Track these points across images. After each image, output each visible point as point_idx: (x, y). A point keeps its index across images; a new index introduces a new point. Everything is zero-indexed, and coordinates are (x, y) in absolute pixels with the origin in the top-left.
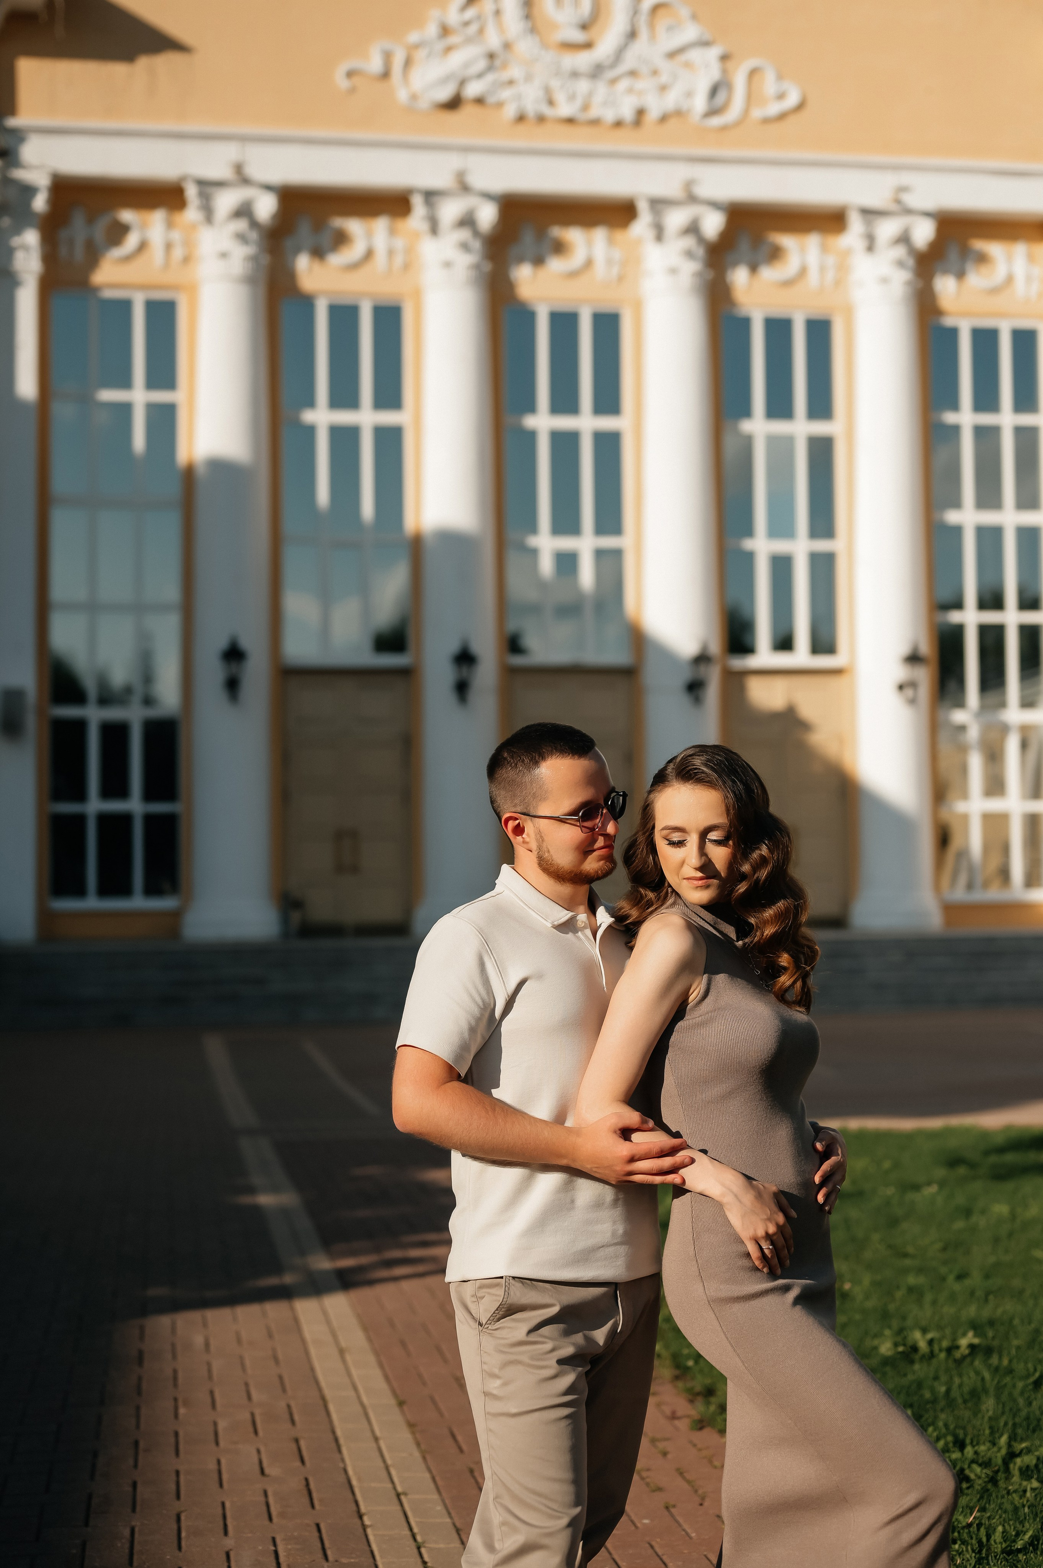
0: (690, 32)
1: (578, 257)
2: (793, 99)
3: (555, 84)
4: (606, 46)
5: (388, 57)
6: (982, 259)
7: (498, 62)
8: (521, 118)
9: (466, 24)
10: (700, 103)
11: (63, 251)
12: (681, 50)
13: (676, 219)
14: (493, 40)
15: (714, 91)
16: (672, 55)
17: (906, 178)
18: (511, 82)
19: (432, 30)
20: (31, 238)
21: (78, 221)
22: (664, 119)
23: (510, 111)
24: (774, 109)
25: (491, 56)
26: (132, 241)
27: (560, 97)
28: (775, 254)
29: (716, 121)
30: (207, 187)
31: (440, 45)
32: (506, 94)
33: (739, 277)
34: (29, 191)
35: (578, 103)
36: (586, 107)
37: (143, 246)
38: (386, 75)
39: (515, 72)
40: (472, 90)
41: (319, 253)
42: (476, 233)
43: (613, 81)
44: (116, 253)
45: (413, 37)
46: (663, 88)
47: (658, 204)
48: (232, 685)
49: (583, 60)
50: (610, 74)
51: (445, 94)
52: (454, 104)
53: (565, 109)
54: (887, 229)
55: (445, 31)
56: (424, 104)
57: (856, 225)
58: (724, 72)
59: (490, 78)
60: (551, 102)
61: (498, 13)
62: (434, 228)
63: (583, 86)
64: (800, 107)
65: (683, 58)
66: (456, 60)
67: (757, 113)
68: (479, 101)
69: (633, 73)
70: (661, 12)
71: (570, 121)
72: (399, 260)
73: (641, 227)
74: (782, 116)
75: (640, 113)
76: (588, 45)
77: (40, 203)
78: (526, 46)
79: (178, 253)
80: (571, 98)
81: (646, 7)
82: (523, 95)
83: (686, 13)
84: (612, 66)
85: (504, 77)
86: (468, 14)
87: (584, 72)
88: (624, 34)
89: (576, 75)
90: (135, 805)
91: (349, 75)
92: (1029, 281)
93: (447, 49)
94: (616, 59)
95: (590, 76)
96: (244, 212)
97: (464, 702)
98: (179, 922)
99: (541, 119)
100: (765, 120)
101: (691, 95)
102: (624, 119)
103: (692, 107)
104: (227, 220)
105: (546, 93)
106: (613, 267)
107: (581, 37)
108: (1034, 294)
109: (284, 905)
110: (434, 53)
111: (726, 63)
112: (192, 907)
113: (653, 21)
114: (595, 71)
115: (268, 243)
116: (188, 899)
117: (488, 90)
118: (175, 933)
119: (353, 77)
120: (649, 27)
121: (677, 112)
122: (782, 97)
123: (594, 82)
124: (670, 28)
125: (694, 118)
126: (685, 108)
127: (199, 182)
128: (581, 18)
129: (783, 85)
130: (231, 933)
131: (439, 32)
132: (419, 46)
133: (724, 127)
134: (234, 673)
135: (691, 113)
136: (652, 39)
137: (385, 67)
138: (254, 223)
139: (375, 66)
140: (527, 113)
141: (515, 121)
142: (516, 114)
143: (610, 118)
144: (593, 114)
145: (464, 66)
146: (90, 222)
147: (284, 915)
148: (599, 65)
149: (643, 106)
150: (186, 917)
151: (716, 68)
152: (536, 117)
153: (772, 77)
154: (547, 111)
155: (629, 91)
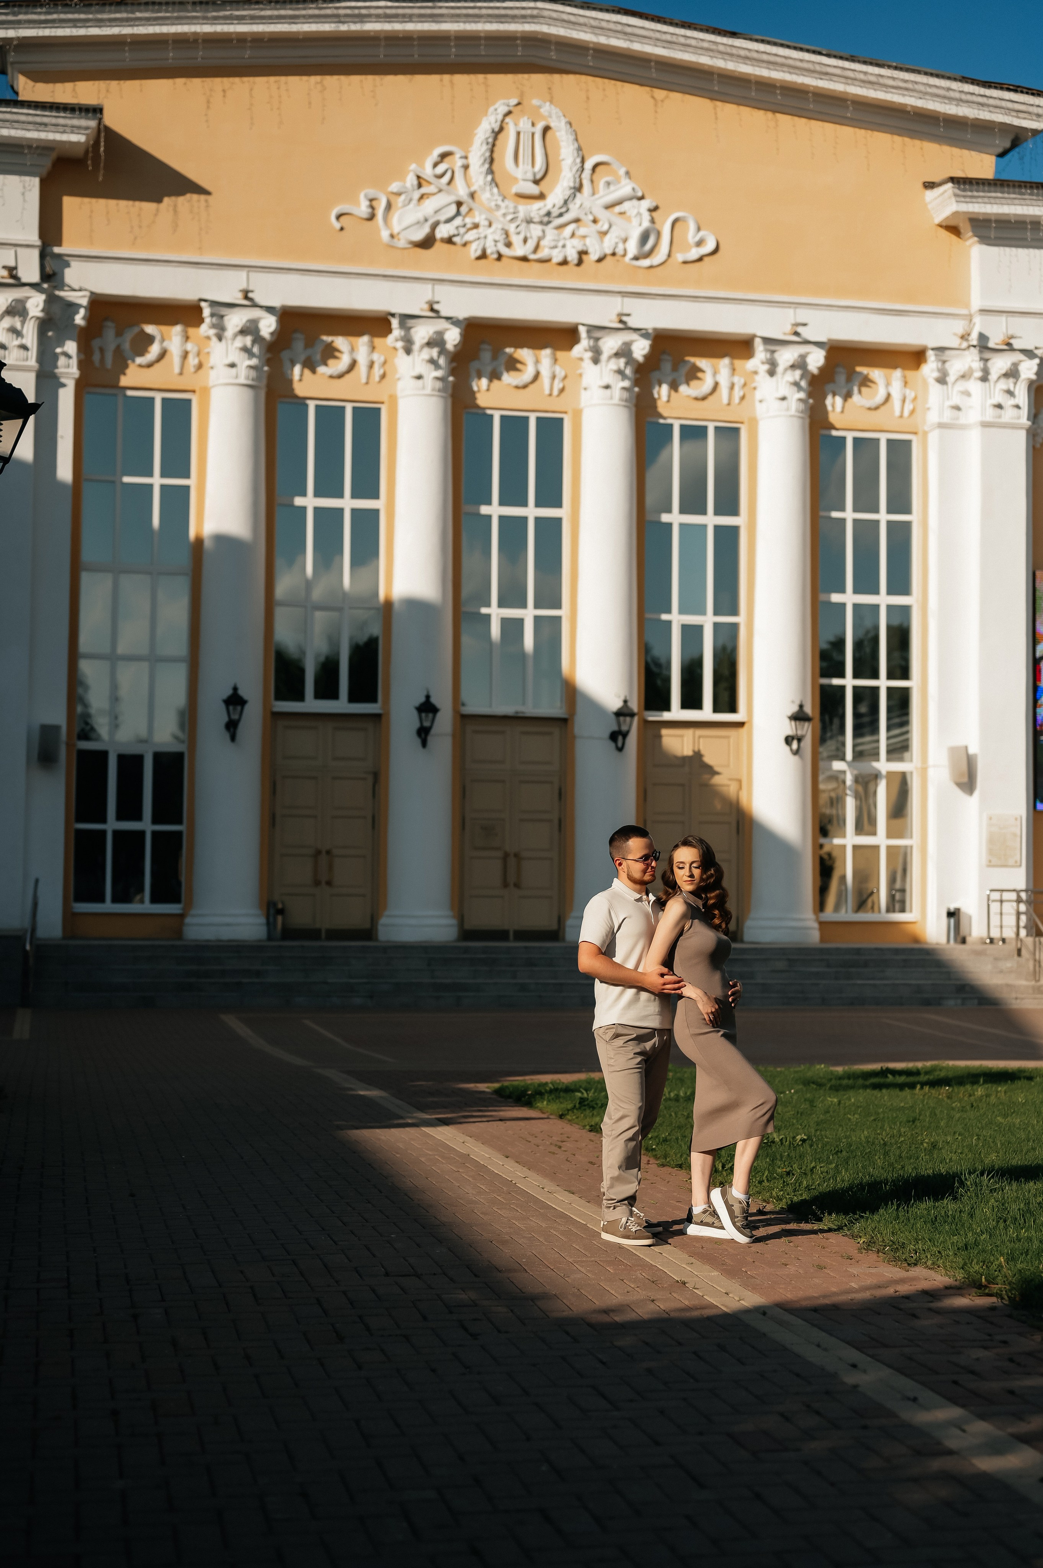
0: (625, 188)
1: (528, 374)
2: (710, 246)
3: (512, 228)
4: (555, 198)
5: (372, 202)
6: (866, 382)
7: (464, 209)
8: (483, 256)
9: (441, 176)
10: (632, 248)
11: (96, 357)
12: (619, 203)
13: (610, 344)
14: (461, 190)
15: (644, 238)
16: (609, 207)
17: (803, 315)
18: (476, 226)
19: (411, 180)
20: (71, 347)
21: (110, 333)
22: (601, 259)
23: (474, 250)
24: (694, 253)
25: (459, 204)
26: (154, 350)
27: (516, 240)
28: (694, 374)
29: (646, 263)
30: (221, 307)
31: (416, 195)
32: (471, 236)
33: (662, 392)
34: (73, 307)
35: (531, 244)
37: (163, 354)
38: (372, 217)
39: (479, 217)
40: (443, 232)
41: (310, 365)
42: (443, 351)
43: (560, 227)
44: (139, 360)
45: (394, 187)
46: (602, 235)
47: (595, 330)
48: (232, 726)
49: (536, 209)
50: (558, 222)
51: (419, 235)
52: (427, 243)
53: (519, 249)
54: (786, 356)
55: (420, 182)
56: (402, 243)
57: (760, 352)
58: (653, 221)
59: (458, 221)
60: (509, 245)
61: (466, 167)
62: (408, 347)
63: (536, 231)
64: (716, 251)
65: (617, 209)
66: (429, 206)
67: (680, 257)
68: (449, 241)
69: (577, 220)
70: (598, 169)
71: (524, 259)
72: (377, 372)
73: (581, 349)
74: (700, 259)
75: (582, 253)
76: (541, 196)
77: (79, 319)
78: (488, 196)
79: (192, 361)
80: (525, 241)
81: (589, 165)
82: (485, 237)
83: (622, 171)
84: (561, 215)
85: (469, 221)
86: (441, 169)
87: (537, 219)
88: (571, 188)
89: (529, 221)
90: (146, 825)
91: (338, 217)
92: (904, 401)
93: (422, 197)
94: (564, 210)
95: (541, 223)
96: (250, 329)
97: (424, 744)
98: (182, 924)
99: (500, 257)
100: (685, 262)
101: (625, 241)
102: (569, 259)
103: (625, 250)
104: (235, 336)
105: (504, 236)
106: (556, 381)
107: (534, 190)
108: (906, 413)
109: (272, 911)
110: (411, 200)
111: (655, 214)
112: (193, 912)
113: (595, 177)
114: (546, 219)
115: (269, 355)
116: (189, 905)
117: (456, 232)
118: (179, 933)
119: (342, 219)
120: (592, 181)
121: (614, 254)
122: (700, 243)
123: (544, 227)
124: (608, 184)
125: (627, 258)
126: (620, 250)
127: (214, 304)
128: (535, 174)
129: (702, 233)
130: (226, 934)
131: (415, 182)
132: (399, 194)
133: (651, 267)
134: (235, 717)
135: (624, 255)
136: (594, 194)
137: (370, 210)
138: (258, 339)
139: (363, 209)
140: (489, 251)
141: (478, 258)
142: (479, 253)
143: (557, 257)
144: (543, 254)
145: (436, 212)
146: (119, 334)
147: (271, 919)
148: (549, 214)
149: (585, 249)
150: (188, 920)
151: (646, 217)
152: (495, 256)
153: (692, 226)
154: (504, 251)
155: (573, 235)
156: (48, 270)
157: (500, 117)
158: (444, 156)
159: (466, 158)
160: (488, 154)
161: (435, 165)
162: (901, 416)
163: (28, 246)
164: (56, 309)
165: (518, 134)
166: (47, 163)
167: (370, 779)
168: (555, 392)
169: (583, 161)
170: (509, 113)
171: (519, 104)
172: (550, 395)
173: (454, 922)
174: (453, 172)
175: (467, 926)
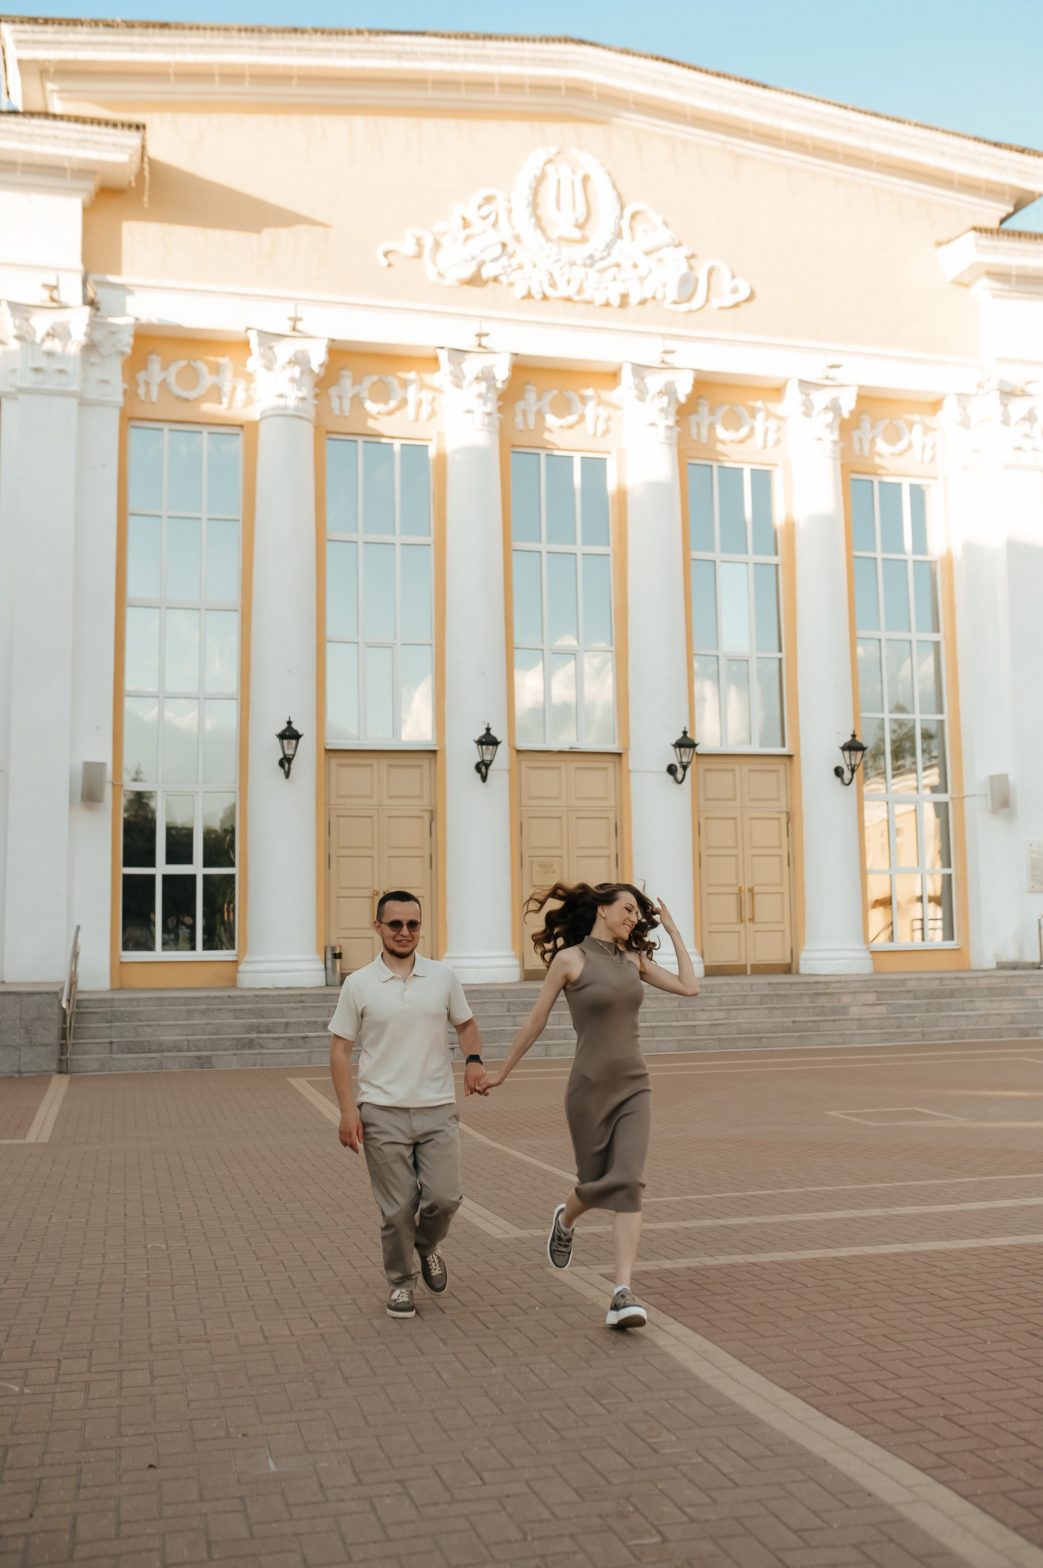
0: (663, 236)
1: (572, 414)
2: (744, 294)
3: (556, 269)
4: (597, 242)
5: (419, 242)
7: (508, 250)
8: (529, 296)
9: (485, 218)
10: (672, 294)
11: (142, 391)
12: (657, 249)
13: (655, 383)
14: (505, 232)
15: (683, 283)
16: (648, 253)
18: (521, 267)
19: (456, 221)
21: (155, 364)
22: (643, 302)
23: (520, 291)
24: (730, 299)
25: (504, 245)
27: (561, 281)
29: (685, 307)
30: (269, 338)
31: (463, 234)
32: (515, 276)
33: (701, 434)
34: (117, 332)
35: (575, 286)
36: (580, 290)
38: (419, 255)
39: (524, 259)
40: (486, 273)
41: (359, 402)
42: (492, 386)
43: (602, 271)
44: (185, 394)
45: (440, 226)
46: (642, 279)
47: (640, 370)
48: (286, 762)
49: (580, 253)
50: (600, 265)
51: (468, 271)
52: (475, 280)
53: (564, 290)
54: (820, 399)
55: (466, 224)
56: (450, 280)
57: (794, 394)
58: (691, 268)
59: (504, 261)
60: (553, 285)
61: (510, 211)
62: (458, 380)
63: (579, 273)
64: (751, 298)
65: (656, 255)
66: (475, 246)
67: (717, 302)
68: (496, 279)
69: (618, 265)
70: (637, 217)
71: (569, 299)
72: (426, 409)
73: (625, 389)
74: (737, 305)
75: (624, 297)
76: (584, 240)
78: (531, 237)
79: (241, 395)
80: (569, 282)
81: (628, 212)
82: (530, 278)
83: (658, 220)
84: (602, 259)
85: (514, 262)
86: (485, 210)
87: (579, 261)
88: (612, 233)
89: (572, 264)
90: (197, 868)
91: (386, 254)
92: (924, 448)
93: (468, 237)
94: (605, 253)
95: (585, 265)
96: (299, 360)
97: (484, 778)
98: (236, 971)
99: (545, 297)
100: (722, 308)
101: (664, 285)
102: (611, 301)
103: (665, 294)
104: (284, 368)
105: (548, 277)
106: (600, 421)
107: (577, 234)
108: (927, 459)
109: (329, 956)
110: (456, 240)
111: (692, 261)
112: (246, 959)
113: (634, 224)
114: (588, 262)
115: (317, 390)
116: (244, 950)
117: (502, 271)
118: (233, 983)
119: (390, 256)
120: (631, 229)
121: (654, 298)
122: (735, 291)
123: (588, 270)
124: (646, 231)
125: (667, 304)
126: (659, 296)
127: (261, 333)
128: (577, 219)
129: (735, 281)
130: (284, 981)
131: (461, 222)
132: (444, 234)
133: (690, 311)
134: (289, 752)
135: (664, 298)
136: (633, 239)
137: (416, 248)
138: (307, 370)
139: (410, 248)
140: (533, 292)
141: (524, 298)
142: (524, 292)
143: (600, 300)
144: (586, 296)
145: (483, 251)
146: (165, 367)
147: (329, 964)
148: (591, 257)
149: (626, 292)
150: (241, 967)
151: (684, 265)
152: (541, 296)
153: (727, 275)
154: (550, 292)
155: (614, 279)
156: (91, 294)
157: (541, 164)
158: (489, 199)
159: (510, 201)
160: (531, 198)
161: (480, 207)
162: (922, 462)
163: (69, 270)
164: (98, 335)
165: (559, 181)
166: (90, 186)
167: (427, 817)
168: (599, 433)
169: (622, 207)
170: (550, 161)
171: (559, 153)
172: (595, 435)
173: (516, 962)
174: (497, 215)
175: (527, 967)
